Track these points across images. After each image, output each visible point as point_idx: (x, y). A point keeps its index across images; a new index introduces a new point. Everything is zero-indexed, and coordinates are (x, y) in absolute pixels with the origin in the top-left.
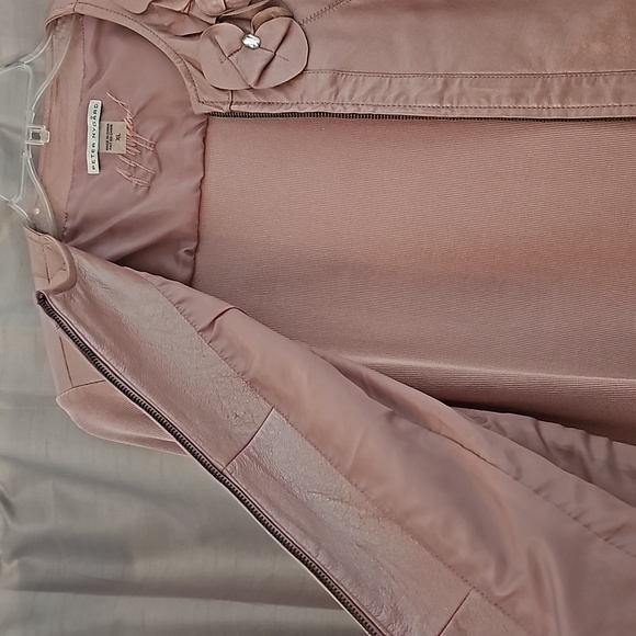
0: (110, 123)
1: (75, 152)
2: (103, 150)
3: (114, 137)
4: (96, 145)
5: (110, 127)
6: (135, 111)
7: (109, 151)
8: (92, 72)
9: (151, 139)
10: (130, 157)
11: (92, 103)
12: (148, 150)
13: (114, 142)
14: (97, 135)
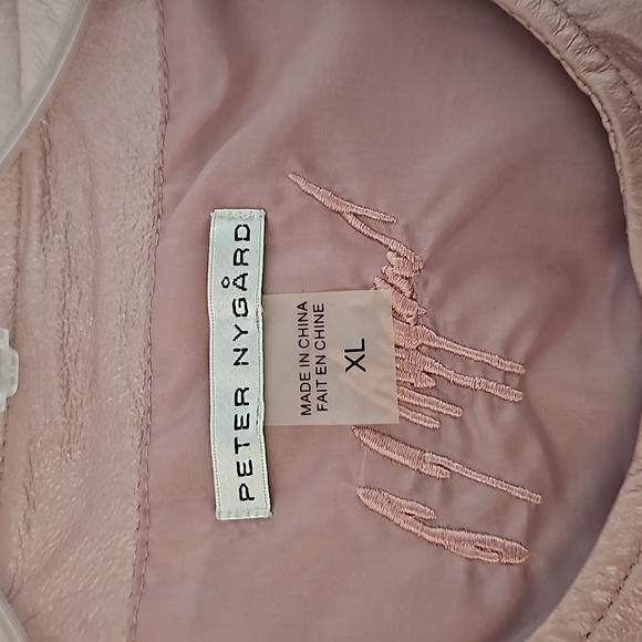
0: (313, 299)
1: (147, 432)
2: (289, 415)
3: (336, 356)
4: (255, 397)
5: (311, 318)
6: (427, 240)
7: (317, 419)
8: (202, 99)
9: (506, 353)
10: (412, 434)
11: (222, 226)
12: (494, 403)
13: (339, 381)
14: (255, 356)
